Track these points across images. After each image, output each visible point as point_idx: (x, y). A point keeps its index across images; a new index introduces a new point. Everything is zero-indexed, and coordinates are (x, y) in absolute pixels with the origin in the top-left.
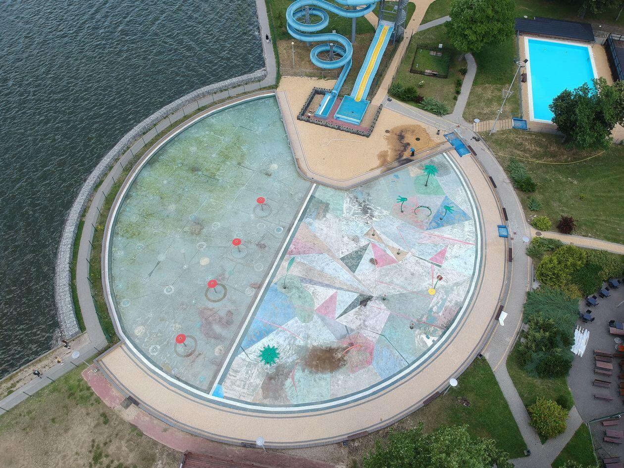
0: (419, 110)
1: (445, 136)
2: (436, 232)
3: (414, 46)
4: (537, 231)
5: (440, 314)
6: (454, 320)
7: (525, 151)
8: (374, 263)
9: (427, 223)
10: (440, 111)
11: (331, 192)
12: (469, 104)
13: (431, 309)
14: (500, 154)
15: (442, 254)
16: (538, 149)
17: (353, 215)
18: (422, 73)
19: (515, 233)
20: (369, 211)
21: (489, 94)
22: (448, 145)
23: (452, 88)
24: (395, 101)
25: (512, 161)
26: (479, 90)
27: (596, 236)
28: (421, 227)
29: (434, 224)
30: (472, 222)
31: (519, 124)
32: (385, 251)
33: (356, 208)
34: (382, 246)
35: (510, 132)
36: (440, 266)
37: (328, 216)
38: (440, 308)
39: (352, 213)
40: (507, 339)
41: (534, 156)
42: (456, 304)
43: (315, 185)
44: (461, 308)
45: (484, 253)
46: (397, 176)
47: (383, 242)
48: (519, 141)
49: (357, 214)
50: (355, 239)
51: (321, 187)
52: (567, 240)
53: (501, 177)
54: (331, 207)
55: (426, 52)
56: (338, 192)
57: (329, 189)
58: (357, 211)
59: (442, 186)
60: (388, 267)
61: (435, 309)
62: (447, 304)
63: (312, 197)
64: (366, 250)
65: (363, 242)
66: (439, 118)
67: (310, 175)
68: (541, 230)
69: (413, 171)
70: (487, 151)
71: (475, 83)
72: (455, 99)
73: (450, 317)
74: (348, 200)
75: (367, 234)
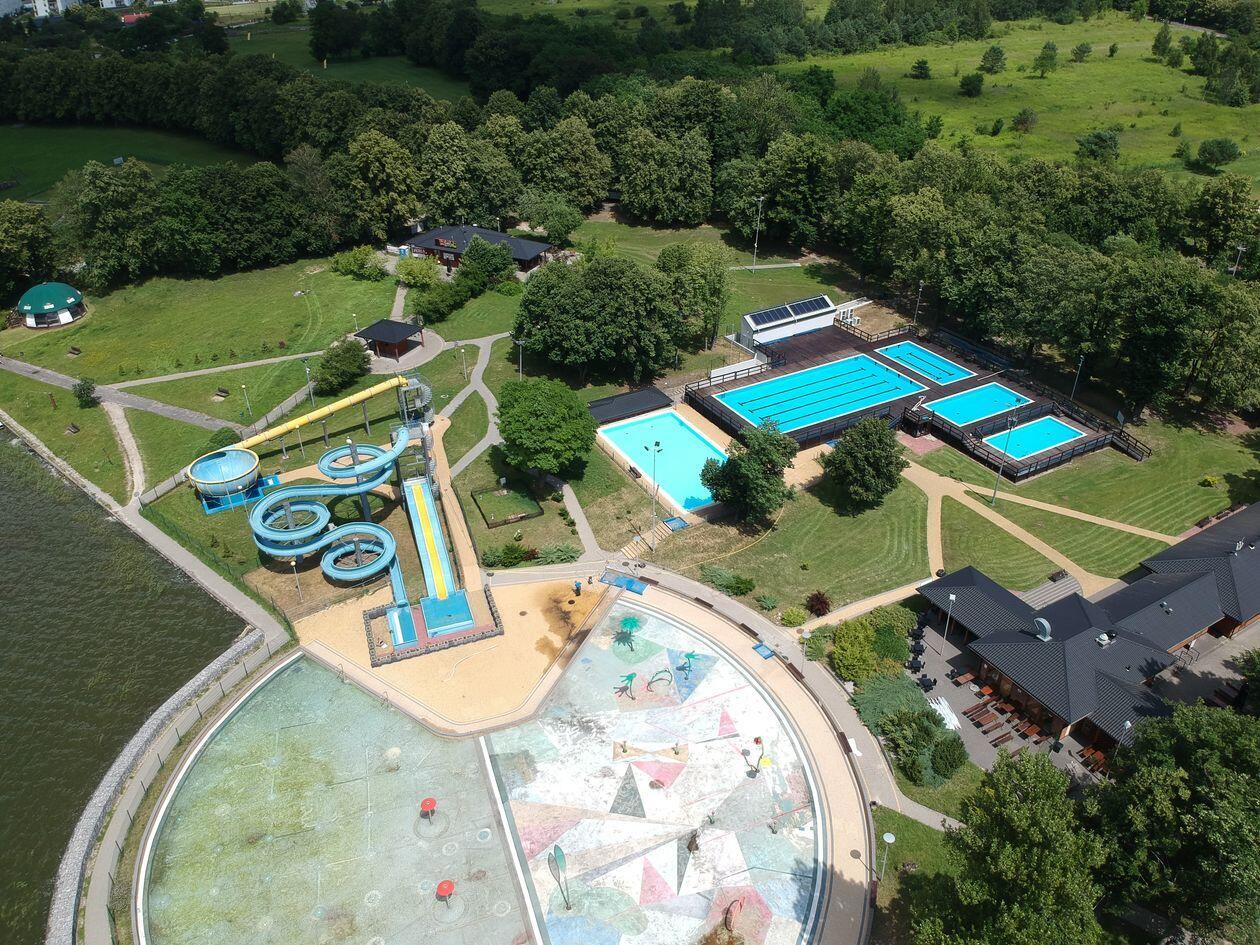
0: (541, 567)
1: (601, 581)
2: (695, 697)
3: (466, 495)
4: (796, 629)
5: (789, 791)
6: (809, 787)
7: (705, 550)
8: (658, 787)
9: (675, 693)
10: (568, 556)
11: (516, 733)
12: (596, 531)
13: (774, 792)
14: (683, 567)
15: (725, 719)
16: (719, 541)
17: (575, 744)
18: (506, 522)
19: (777, 646)
20: (592, 724)
21: (611, 510)
22: (615, 591)
23: (560, 523)
24: (499, 572)
25: (702, 568)
26: (595, 510)
27: (857, 599)
28: (673, 703)
29: (684, 690)
30: (721, 661)
31: (675, 524)
32: (657, 762)
33: (570, 733)
34: (649, 758)
35: (674, 537)
36: (737, 735)
37: (539, 766)
38: (782, 785)
39: (570, 742)
40: (879, 767)
41: (720, 551)
42: (794, 767)
43: (482, 739)
44: (803, 768)
45: (766, 687)
46: (586, 661)
47: (646, 752)
48: (692, 541)
49: (579, 738)
50: (606, 773)
51: (493, 735)
52: (833, 619)
53: (707, 593)
54: (533, 752)
55: (487, 496)
56: (526, 727)
57: (508, 731)
58: (575, 736)
59: (652, 640)
60: (679, 779)
61: (779, 790)
62: (785, 774)
63: (493, 758)
64: (633, 777)
65: (620, 769)
66: (574, 564)
67: (461, 730)
68: (800, 625)
69: (600, 643)
70: (663, 572)
71: (582, 504)
72: (574, 532)
73: (802, 788)
74: (549, 728)
75: (616, 756)
